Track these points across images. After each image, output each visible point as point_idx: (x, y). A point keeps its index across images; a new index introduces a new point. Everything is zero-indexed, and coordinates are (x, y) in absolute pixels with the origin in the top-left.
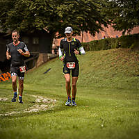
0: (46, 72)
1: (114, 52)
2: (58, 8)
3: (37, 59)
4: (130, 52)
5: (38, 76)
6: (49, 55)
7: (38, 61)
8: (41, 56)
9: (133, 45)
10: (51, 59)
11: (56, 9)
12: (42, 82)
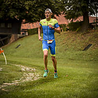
0: (17, 47)
1: (65, 34)
2: (26, 3)
3: (10, 38)
4: (76, 34)
5: (11, 50)
6: (18, 35)
8: (13, 36)
9: (78, 29)
10: (20, 38)
11: (24, 4)
12: (15, 54)
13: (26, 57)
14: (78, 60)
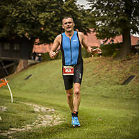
0: (27, 78)
10: (32, 65)
11: (38, 17)
14: (114, 98)
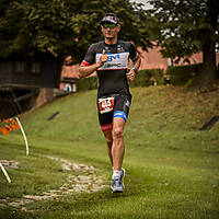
0: (52, 118)
1: (160, 91)
2: (74, 19)
3: (36, 96)
5: (39, 123)
6: (55, 90)
7: (39, 99)
8: (43, 91)
9: (190, 81)
10: (59, 96)
11: (70, 21)
13: (72, 141)
